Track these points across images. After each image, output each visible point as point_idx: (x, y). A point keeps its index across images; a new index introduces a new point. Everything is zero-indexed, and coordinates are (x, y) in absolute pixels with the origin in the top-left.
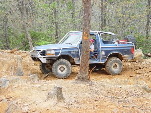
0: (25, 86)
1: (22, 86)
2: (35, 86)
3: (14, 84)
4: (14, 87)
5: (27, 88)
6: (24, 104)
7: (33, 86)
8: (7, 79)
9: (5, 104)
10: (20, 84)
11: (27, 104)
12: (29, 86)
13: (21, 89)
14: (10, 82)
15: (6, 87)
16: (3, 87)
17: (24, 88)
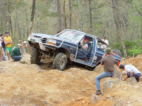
0: (126, 87)
1: (124, 87)
2: (134, 86)
3: (117, 85)
4: (117, 87)
5: (128, 88)
6: (127, 102)
7: (133, 87)
8: (111, 81)
9: (111, 101)
10: (122, 85)
11: (129, 102)
12: (130, 86)
13: (123, 89)
14: (114, 83)
15: (111, 87)
16: (108, 87)
17: (125, 88)
